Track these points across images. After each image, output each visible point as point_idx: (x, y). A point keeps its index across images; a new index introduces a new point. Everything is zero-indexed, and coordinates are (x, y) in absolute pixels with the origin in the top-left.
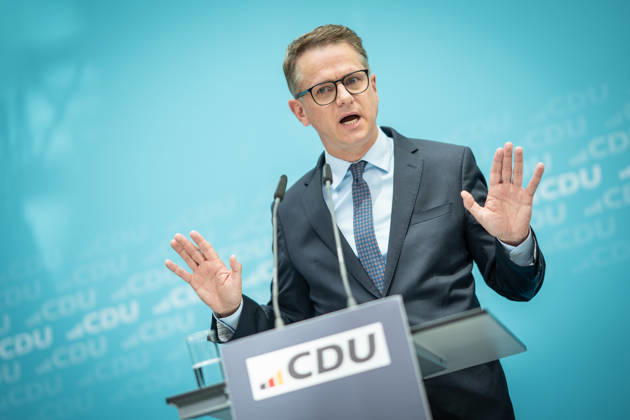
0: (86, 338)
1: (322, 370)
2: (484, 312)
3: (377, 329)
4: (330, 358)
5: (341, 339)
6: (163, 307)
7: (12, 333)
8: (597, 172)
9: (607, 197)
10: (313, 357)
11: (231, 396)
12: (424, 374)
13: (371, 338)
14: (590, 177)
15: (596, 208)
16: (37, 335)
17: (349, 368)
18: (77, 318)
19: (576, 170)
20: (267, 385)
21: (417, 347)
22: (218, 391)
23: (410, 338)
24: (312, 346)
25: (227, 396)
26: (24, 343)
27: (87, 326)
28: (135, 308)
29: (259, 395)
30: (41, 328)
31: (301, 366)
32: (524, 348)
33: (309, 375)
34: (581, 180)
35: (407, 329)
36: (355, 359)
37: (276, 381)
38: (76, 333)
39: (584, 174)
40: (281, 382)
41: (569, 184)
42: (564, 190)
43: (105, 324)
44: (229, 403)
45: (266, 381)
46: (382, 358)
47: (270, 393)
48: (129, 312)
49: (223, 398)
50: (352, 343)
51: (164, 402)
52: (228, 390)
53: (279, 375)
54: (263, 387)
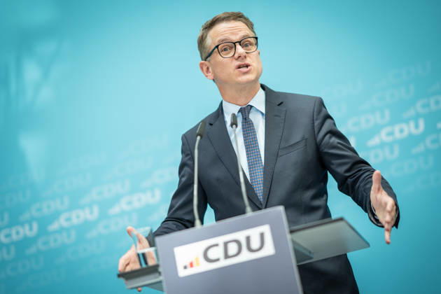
0: (62, 230)
1: (227, 256)
2: (341, 219)
3: (266, 229)
4: (233, 249)
5: (241, 236)
6: (116, 210)
7: (10, 225)
8: (422, 123)
9: (428, 142)
11: (162, 274)
12: (298, 261)
13: (262, 235)
14: (417, 126)
15: (420, 148)
16: (27, 227)
17: (246, 256)
18: (55, 216)
19: (407, 121)
20: (189, 266)
21: (294, 242)
22: (154, 270)
23: (289, 236)
24: (221, 240)
25: (160, 273)
26: (18, 233)
27: (62, 222)
28: (96, 210)
30: (30, 223)
31: (212, 254)
32: (368, 245)
33: (218, 260)
34: (410, 129)
35: (287, 230)
36: (250, 249)
37: (194, 264)
38: (54, 227)
39: (412, 124)
40: (198, 264)
41: (401, 131)
42: (398, 135)
43: (75, 221)
44: (161, 278)
45: (188, 264)
46: (269, 250)
47: (190, 272)
48: (91, 213)
49: (157, 275)
50: (248, 239)
51: (116, 276)
52: (161, 269)
53: (197, 259)
54: (185, 267)
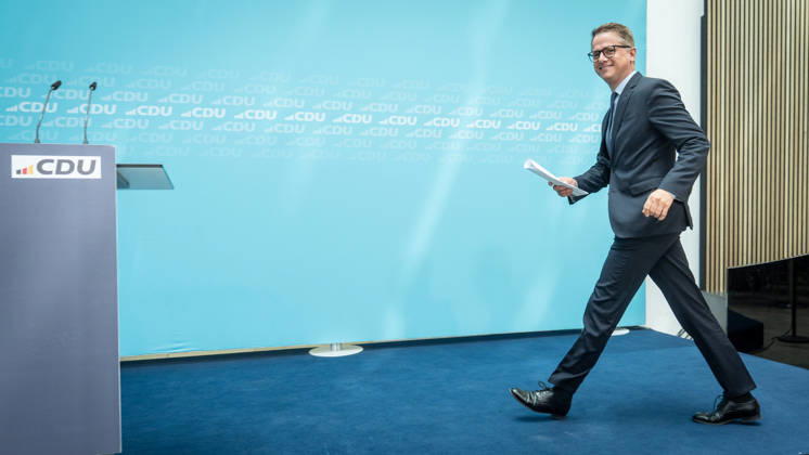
1: (59, 172)
2: (160, 166)
3: (98, 159)
4: (65, 167)
5: (75, 159)
10: (54, 165)
13: (93, 163)
17: (75, 175)
20: (22, 172)
21: (118, 174)
23: (115, 169)
24: (56, 158)
29: (14, 175)
31: (45, 167)
33: (50, 173)
36: (80, 171)
37: (28, 171)
40: (32, 172)
45: (21, 168)
46: (97, 174)
47: (22, 176)
50: (81, 162)
53: (32, 167)
54: (19, 172)
